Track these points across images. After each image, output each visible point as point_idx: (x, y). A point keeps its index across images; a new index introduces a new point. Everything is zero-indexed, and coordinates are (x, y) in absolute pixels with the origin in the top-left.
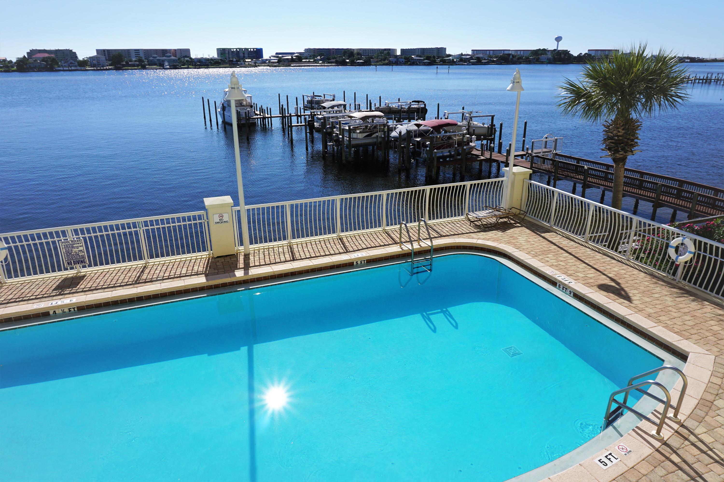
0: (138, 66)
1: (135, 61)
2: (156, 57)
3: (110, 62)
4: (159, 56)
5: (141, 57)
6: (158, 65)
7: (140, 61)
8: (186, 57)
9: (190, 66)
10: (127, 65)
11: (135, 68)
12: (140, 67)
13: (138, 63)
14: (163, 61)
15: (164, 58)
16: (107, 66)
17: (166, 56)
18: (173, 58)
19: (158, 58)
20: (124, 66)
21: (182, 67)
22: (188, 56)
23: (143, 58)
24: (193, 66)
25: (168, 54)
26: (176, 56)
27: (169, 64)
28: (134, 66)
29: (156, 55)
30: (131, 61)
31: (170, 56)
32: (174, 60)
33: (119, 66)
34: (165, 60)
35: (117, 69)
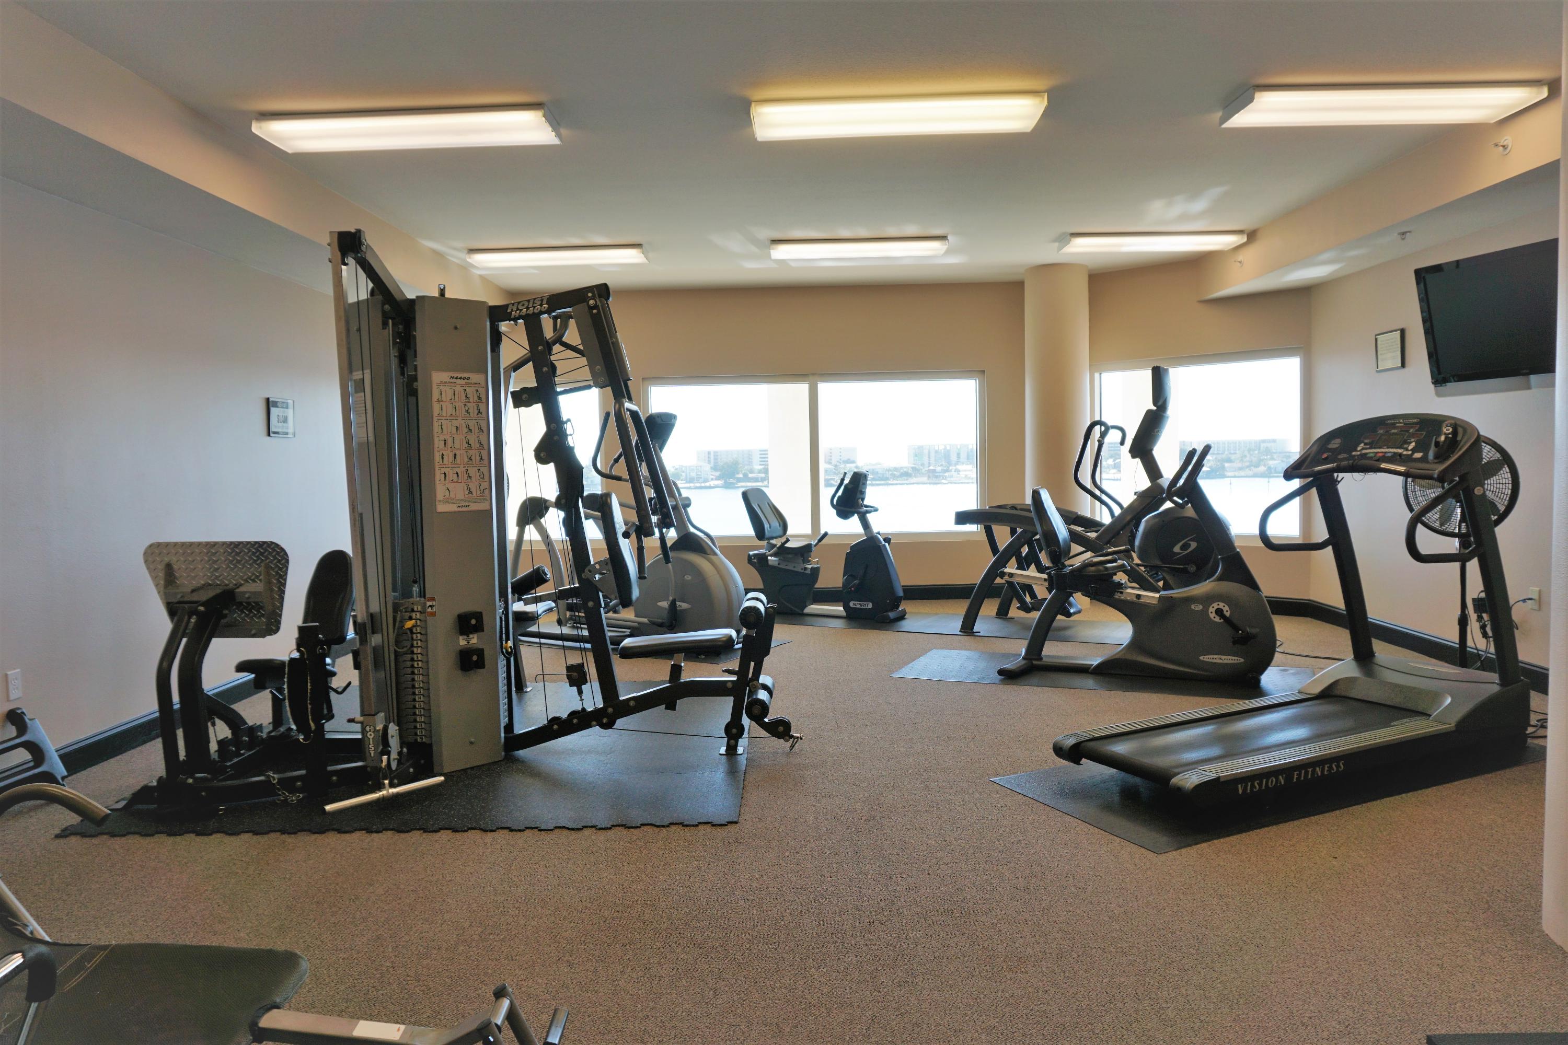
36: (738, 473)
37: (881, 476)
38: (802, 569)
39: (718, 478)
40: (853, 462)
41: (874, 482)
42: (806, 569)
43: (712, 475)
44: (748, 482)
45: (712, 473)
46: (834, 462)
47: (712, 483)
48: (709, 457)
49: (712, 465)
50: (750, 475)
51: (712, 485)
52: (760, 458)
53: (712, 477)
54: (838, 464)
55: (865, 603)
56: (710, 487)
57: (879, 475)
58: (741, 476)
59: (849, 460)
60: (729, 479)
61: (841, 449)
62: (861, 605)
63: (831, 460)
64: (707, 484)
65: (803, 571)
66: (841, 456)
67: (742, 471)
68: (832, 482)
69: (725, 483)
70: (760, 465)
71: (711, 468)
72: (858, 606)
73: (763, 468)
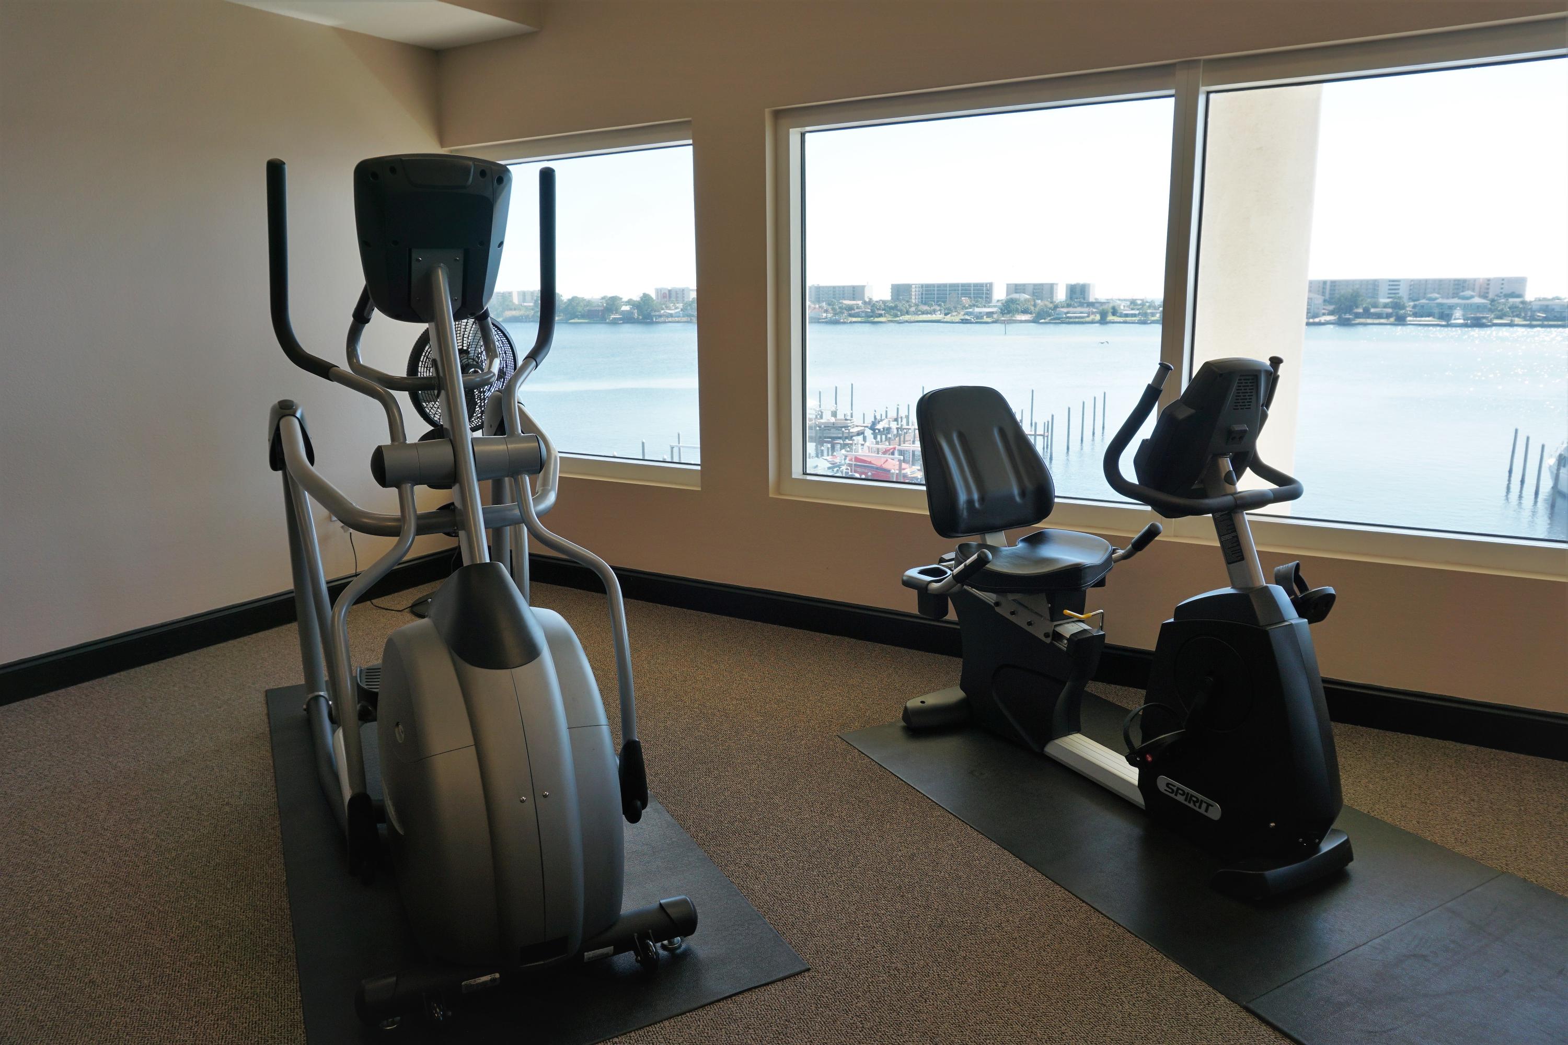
0: (1388, 316)
1: (1386, 306)
2: (1436, 299)
3: (1331, 308)
4: (1442, 298)
5: (1400, 298)
6: (1436, 316)
7: (1397, 305)
8: (1513, 295)
9: (1517, 321)
10: (1367, 314)
11: (1382, 321)
12: (1392, 320)
13: (1390, 310)
14: (1451, 307)
15: (1456, 301)
16: (1324, 314)
17: (1459, 298)
18: (1477, 300)
19: (1439, 301)
20: (1358, 316)
21: (1496, 321)
22: (1517, 293)
23: (1405, 299)
24: (1525, 320)
25: (1468, 293)
26: (1485, 297)
27: (1463, 315)
28: (1379, 316)
29: (1439, 293)
30: (1375, 306)
31: (1472, 297)
32: (1478, 307)
33: (1348, 316)
34: (1458, 305)
35: (1343, 323)
36: (1357, 307)
37: (1558, 315)
38: (1047, 635)
39: (1331, 313)
40: (1519, 296)
41: (1546, 323)
42: (1058, 636)
43: (1324, 309)
44: (1368, 318)
45: (1324, 307)
46: (1491, 296)
47: (1323, 319)
48: (1323, 288)
49: (1327, 296)
50: (1372, 310)
51: (1323, 321)
52: (1390, 289)
53: (1324, 311)
54: (1496, 298)
55: (1200, 797)
56: (1320, 324)
57: (1556, 314)
58: (1360, 310)
59: (1513, 293)
60: (1345, 314)
61: (1503, 280)
62: (1189, 798)
63: (1488, 293)
64: (1317, 320)
65: (1048, 641)
66: (1502, 288)
67: (1362, 305)
68: (1484, 321)
69: (1338, 318)
70: (1389, 298)
71: (1325, 301)
72: (1180, 798)
73: (1391, 302)
